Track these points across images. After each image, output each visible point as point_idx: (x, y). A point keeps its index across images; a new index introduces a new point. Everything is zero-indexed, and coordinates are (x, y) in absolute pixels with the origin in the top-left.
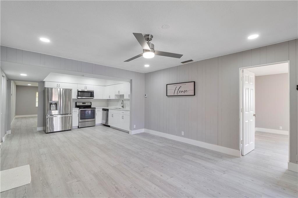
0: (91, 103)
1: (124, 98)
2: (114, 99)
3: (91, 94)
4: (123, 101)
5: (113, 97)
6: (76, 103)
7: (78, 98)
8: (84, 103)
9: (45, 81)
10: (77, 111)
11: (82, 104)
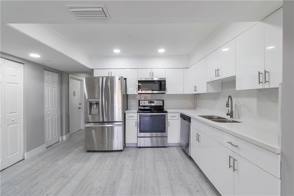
0: (163, 101)
1: (237, 89)
2: (206, 92)
3: (161, 85)
4: (230, 97)
5: (202, 89)
6: (139, 101)
7: (139, 94)
8: (151, 102)
9: (93, 68)
10: (134, 116)
11: (149, 103)
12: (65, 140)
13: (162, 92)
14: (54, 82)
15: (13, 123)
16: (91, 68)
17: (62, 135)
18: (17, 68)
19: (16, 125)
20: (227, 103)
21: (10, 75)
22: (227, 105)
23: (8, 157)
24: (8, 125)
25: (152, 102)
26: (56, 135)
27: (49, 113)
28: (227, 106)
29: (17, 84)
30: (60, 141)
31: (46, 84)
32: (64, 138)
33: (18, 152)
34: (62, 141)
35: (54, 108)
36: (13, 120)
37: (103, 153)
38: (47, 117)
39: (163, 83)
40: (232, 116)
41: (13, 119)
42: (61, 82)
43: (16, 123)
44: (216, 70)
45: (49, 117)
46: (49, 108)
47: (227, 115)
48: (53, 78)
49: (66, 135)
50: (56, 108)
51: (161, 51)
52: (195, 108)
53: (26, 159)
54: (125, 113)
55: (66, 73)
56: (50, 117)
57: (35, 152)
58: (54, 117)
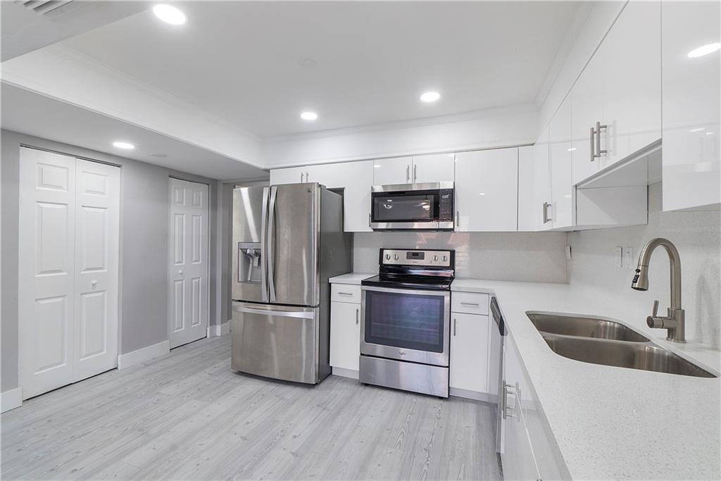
3: (439, 203)
4: (658, 244)
6: (382, 251)
7: (375, 230)
8: (414, 254)
9: (268, 167)
10: (351, 294)
11: (408, 257)
12: (220, 335)
13: (443, 225)
14: (196, 205)
15: (92, 291)
16: (263, 167)
17: (213, 323)
18: (106, 176)
19: (101, 294)
20: (638, 271)
21: (88, 191)
22: (635, 281)
23: (81, 360)
24: (82, 294)
25: (417, 254)
26: (200, 323)
27: (180, 272)
28: (636, 285)
29: (106, 208)
30: (208, 336)
31: (174, 209)
32: (218, 330)
33: (105, 352)
34: (213, 336)
35: (195, 261)
36: (94, 285)
37: (268, 383)
38: (175, 281)
39: (447, 196)
40: (679, 331)
41: (94, 282)
42: (213, 205)
43: (101, 291)
44: (593, 133)
45: (182, 280)
46: (182, 262)
47: (651, 323)
48: (194, 195)
49: (222, 324)
50: (200, 262)
51: (430, 97)
52: (567, 283)
53: (119, 368)
54: (330, 284)
55: (224, 184)
56: (184, 281)
57: (142, 355)
58: (194, 281)
